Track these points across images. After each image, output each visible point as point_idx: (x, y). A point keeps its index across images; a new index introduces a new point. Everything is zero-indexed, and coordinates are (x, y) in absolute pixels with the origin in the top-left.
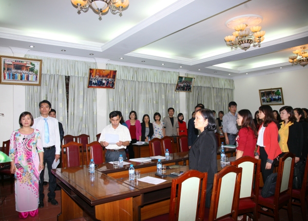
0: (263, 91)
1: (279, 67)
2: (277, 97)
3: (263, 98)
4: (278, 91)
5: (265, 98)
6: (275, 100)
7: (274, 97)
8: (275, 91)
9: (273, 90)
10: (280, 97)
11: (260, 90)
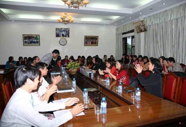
0: (26, 36)
1: (39, 22)
2: (36, 41)
3: (25, 41)
4: (37, 36)
5: (27, 40)
6: (34, 42)
7: (33, 41)
8: (35, 36)
9: (33, 36)
10: (38, 40)
11: (23, 35)
